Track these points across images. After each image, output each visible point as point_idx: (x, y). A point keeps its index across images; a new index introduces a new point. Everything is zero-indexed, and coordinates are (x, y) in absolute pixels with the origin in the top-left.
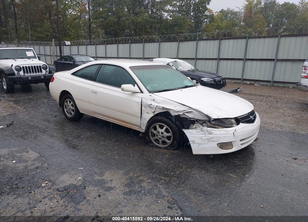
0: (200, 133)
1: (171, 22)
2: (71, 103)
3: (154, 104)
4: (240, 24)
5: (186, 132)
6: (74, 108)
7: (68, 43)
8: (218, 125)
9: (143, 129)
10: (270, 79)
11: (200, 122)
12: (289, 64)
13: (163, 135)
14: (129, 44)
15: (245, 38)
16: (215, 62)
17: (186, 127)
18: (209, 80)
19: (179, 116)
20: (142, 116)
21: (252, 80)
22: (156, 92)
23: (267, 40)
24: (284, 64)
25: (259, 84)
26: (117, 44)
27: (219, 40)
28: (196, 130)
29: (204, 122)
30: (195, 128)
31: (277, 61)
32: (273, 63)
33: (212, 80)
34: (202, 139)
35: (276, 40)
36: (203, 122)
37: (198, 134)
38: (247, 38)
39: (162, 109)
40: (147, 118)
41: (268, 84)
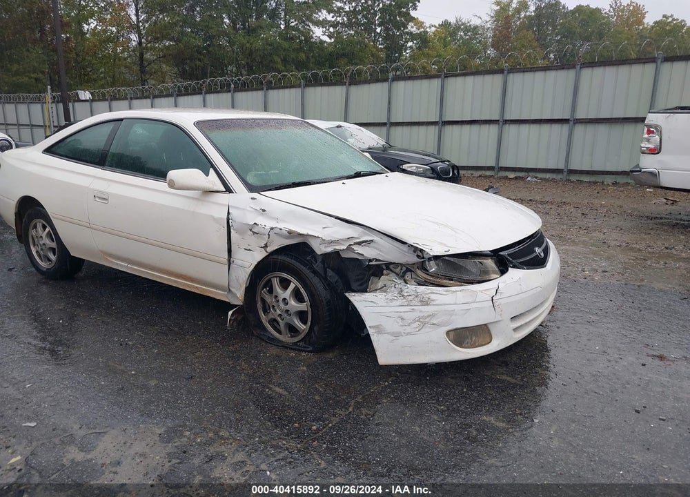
0: (397, 303)
1: (331, 49)
2: (47, 230)
3: (265, 223)
4: (486, 52)
5: (357, 299)
6: (54, 245)
7: (85, 95)
8: (445, 277)
9: (238, 296)
10: (561, 166)
11: (398, 270)
12: (602, 129)
13: (287, 307)
14: (230, 94)
15: (501, 71)
16: (433, 130)
17: (354, 286)
18: (420, 168)
19: (337, 253)
20: (232, 260)
21: (521, 170)
22: (270, 190)
23: (551, 75)
24: (590, 129)
25: (536, 177)
26: (201, 94)
27: (440, 80)
28: (384, 294)
29: (408, 270)
30: (383, 289)
31: (574, 124)
32: (566, 128)
33: (427, 170)
34: (402, 319)
35: (571, 74)
36: (404, 269)
37: (392, 304)
38: (506, 72)
39: (287, 238)
40: (248, 265)
41: (558, 177)
